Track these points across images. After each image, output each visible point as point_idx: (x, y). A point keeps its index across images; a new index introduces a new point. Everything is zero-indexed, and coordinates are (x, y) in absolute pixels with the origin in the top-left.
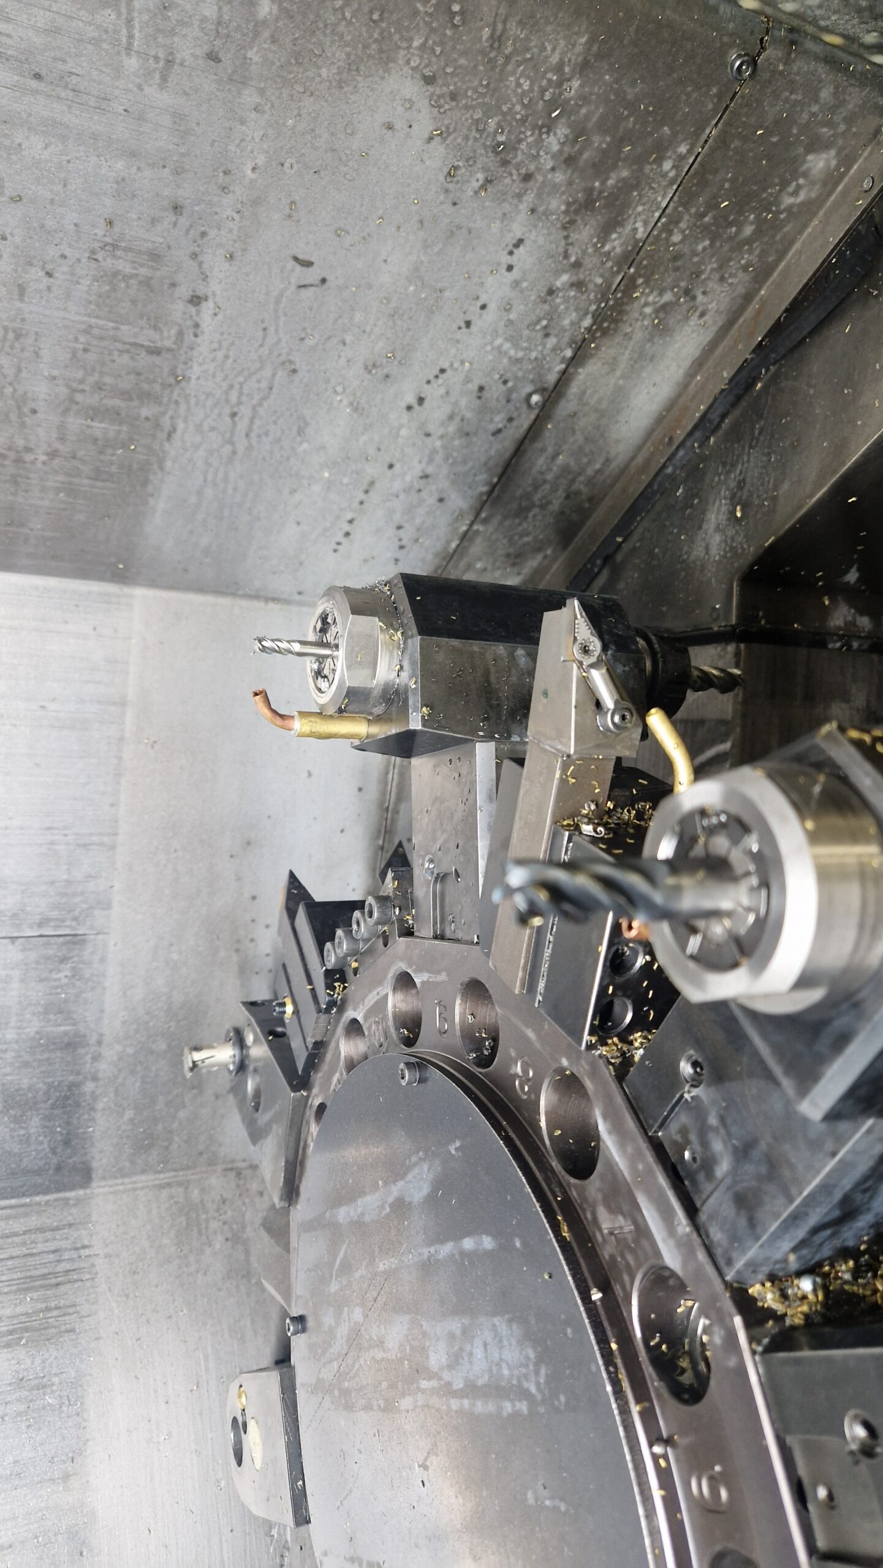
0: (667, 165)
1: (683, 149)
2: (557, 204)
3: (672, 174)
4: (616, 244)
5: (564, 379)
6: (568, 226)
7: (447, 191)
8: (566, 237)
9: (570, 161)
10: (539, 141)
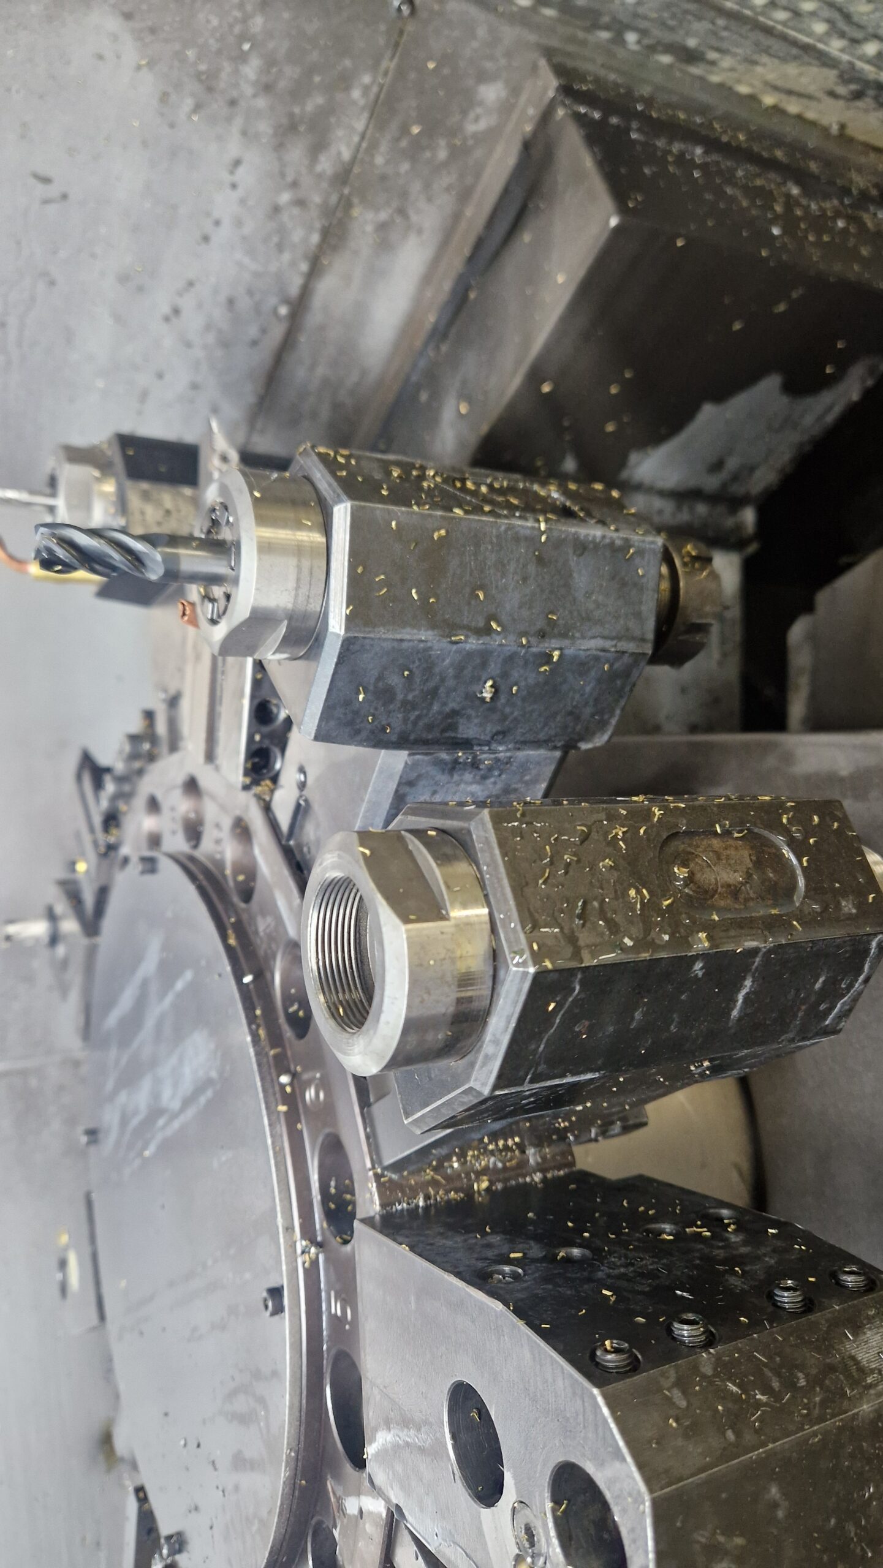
0: (356, 94)
1: (367, 79)
2: (264, 127)
3: (362, 102)
4: (326, 165)
5: (306, 292)
6: (279, 147)
7: (162, 115)
8: (280, 159)
9: (267, 88)
10: (236, 71)
